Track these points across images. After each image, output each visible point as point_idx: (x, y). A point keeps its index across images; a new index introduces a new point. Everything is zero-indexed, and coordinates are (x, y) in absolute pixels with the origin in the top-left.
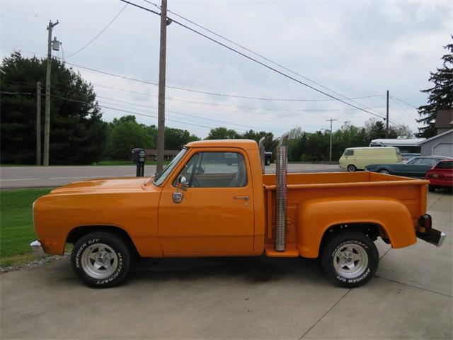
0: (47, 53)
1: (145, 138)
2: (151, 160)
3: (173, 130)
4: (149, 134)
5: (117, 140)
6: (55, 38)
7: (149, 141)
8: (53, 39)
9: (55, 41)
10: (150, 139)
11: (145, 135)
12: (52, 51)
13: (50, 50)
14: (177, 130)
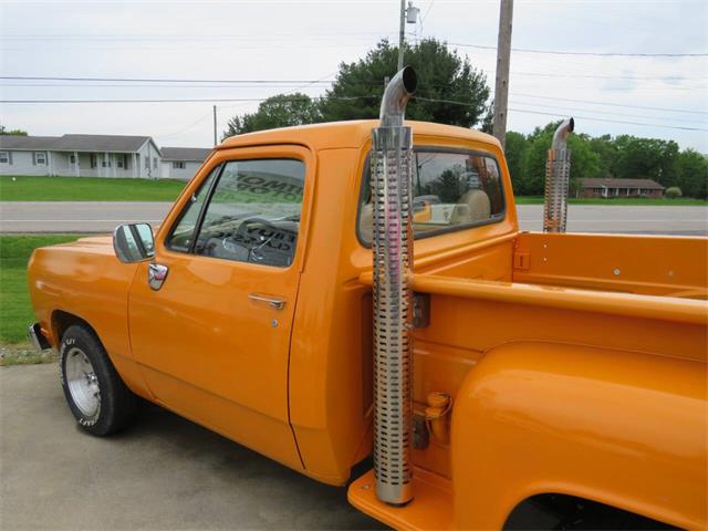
0: (399, 30)
1: (583, 158)
2: (594, 196)
3: (645, 141)
4: (592, 150)
5: (534, 163)
6: (410, 4)
7: (590, 162)
8: (407, 6)
9: (411, 9)
10: (593, 159)
11: (583, 153)
12: (406, 24)
13: (402, 25)
14: (652, 141)
